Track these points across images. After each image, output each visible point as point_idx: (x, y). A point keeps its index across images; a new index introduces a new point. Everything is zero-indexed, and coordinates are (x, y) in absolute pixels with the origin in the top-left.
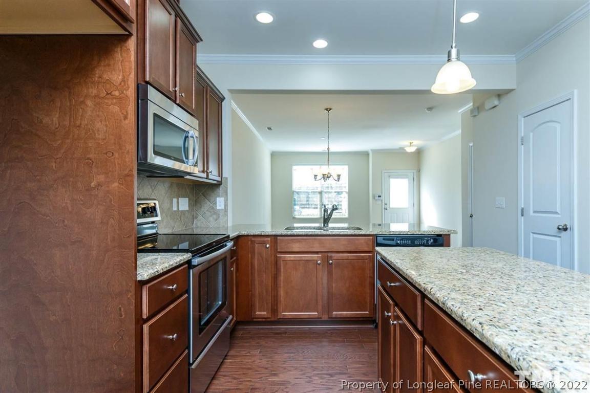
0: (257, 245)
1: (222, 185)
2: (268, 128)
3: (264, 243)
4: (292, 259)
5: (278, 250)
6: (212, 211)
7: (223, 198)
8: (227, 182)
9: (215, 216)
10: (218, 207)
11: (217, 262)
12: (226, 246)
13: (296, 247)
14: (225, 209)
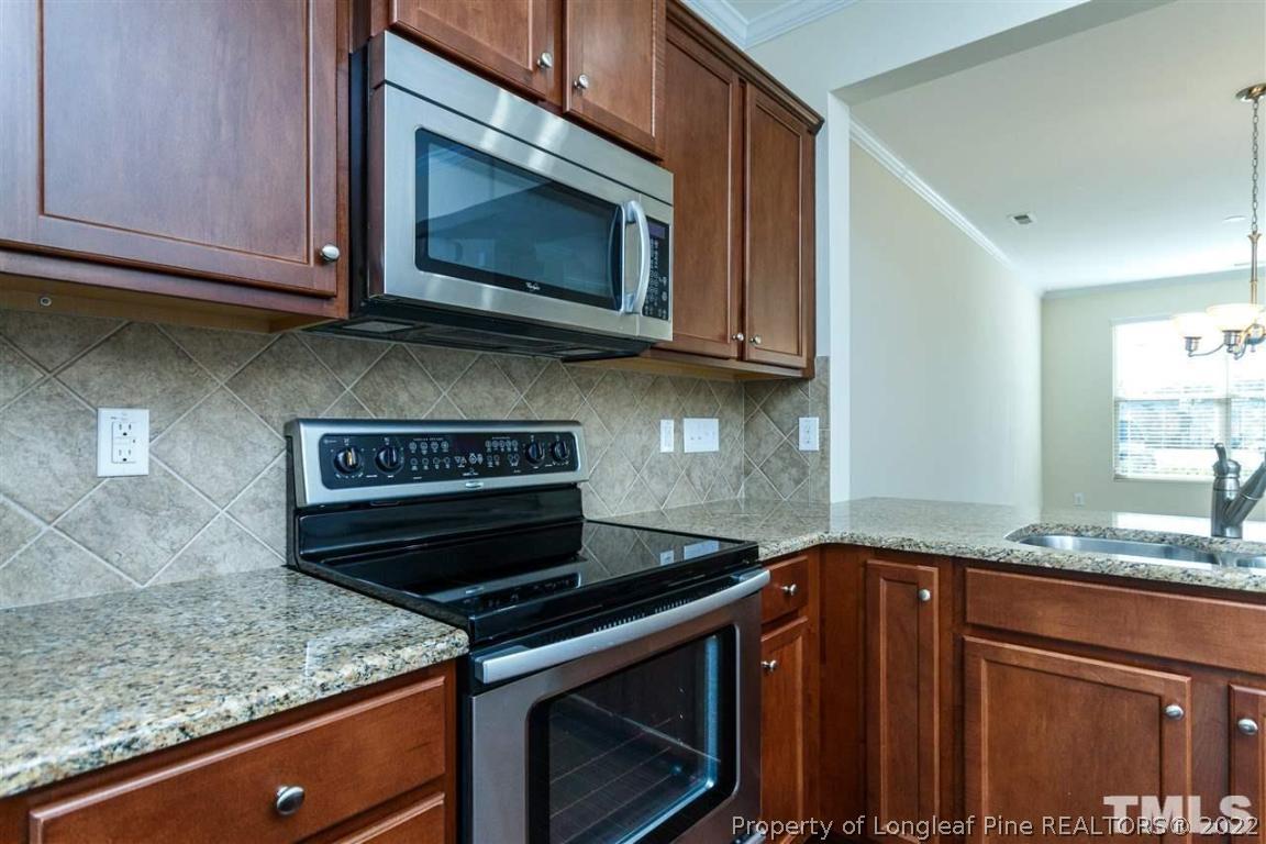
0: (883, 586)
1: (815, 380)
2: (1017, 218)
3: (915, 584)
4: (1031, 664)
5: (970, 619)
6: (786, 455)
7: (818, 419)
8: (826, 370)
9: (794, 471)
10: (803, 446)
11: (704, 637)
12: (737, 582)
13: (1052, 622)
14: (822, 450)
